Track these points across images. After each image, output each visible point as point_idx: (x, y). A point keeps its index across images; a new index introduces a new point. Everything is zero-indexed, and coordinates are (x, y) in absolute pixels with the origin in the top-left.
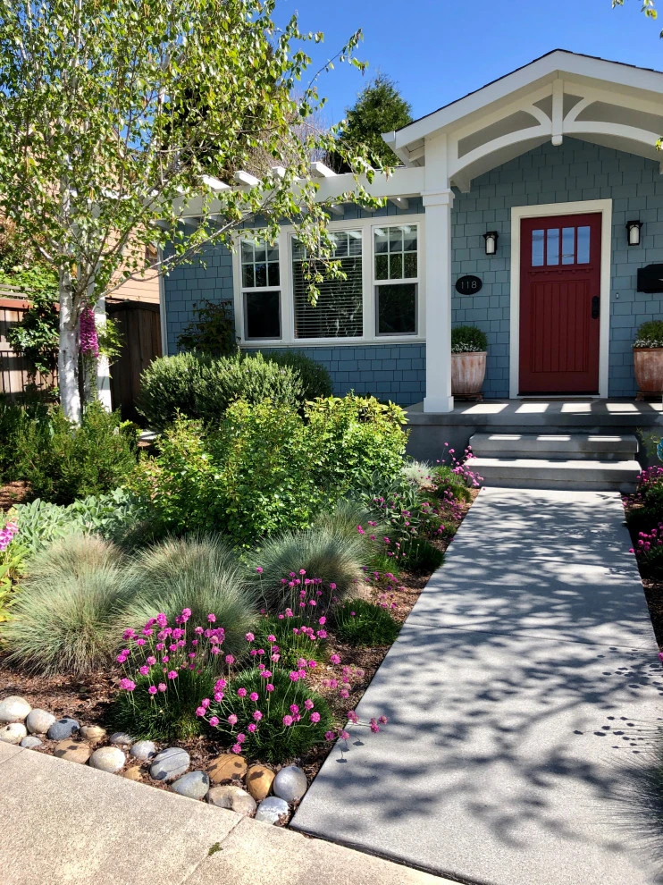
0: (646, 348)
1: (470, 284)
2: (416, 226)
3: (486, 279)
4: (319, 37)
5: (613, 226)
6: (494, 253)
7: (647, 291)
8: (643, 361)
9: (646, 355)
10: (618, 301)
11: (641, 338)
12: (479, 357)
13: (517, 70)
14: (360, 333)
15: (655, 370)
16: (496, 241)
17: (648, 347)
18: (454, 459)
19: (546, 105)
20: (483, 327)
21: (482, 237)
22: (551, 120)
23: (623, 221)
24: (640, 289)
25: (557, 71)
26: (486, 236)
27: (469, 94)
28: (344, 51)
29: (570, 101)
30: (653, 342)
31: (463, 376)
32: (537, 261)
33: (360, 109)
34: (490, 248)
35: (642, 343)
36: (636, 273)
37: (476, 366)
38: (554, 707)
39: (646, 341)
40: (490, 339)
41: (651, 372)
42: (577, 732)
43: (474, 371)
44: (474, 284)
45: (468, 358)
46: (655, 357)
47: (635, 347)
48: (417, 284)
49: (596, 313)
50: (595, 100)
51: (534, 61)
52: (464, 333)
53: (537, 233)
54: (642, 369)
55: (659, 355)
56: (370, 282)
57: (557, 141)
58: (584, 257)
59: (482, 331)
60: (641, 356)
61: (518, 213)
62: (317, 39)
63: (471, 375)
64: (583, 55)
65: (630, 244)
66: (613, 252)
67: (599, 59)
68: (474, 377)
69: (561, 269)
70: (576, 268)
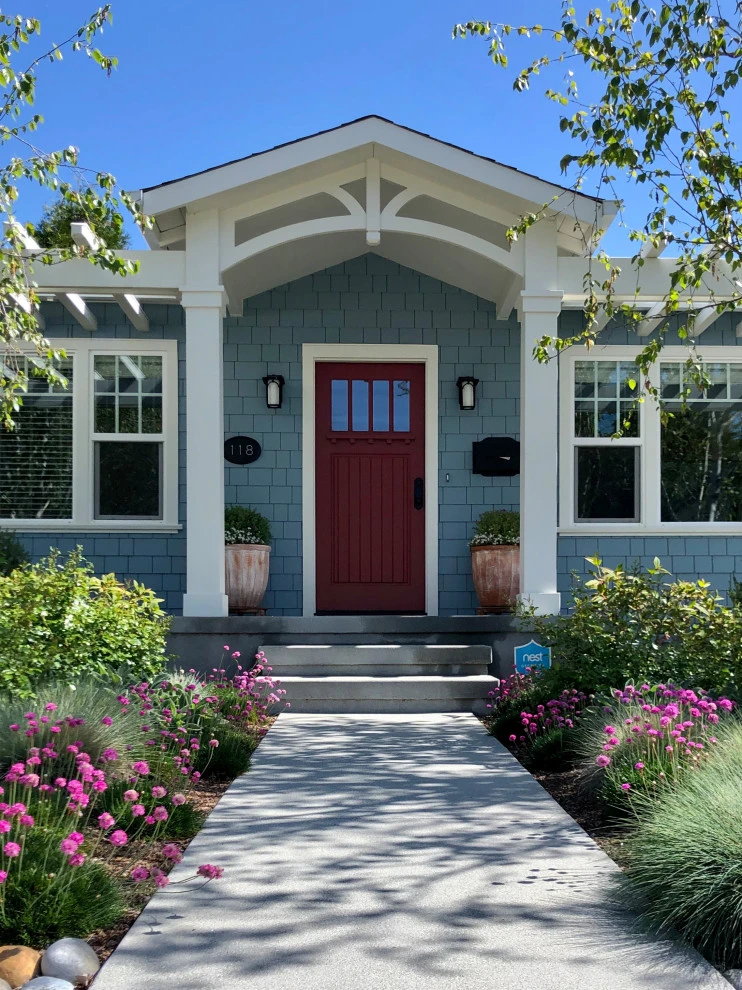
0: (488, 545)
1: (244, 449)
2: (160, 358)
3: (266, 443)
4: (34, 25)
5: (440, 382)
6: (279, 406)
7: (486, 473)
8: (484, 563)
9: (487, 554)
10: (449, 484)
11: (480, 532)
12: (260, 553)
13: (321, 133)
14: (69, 515)
15: (501, 575)
16: (281, 387)
17: (490, 543)
18: (240, 667)
19: (358, 189)
20: (265, 512)
21: (262, 383)
22: (365, 210)
23: (453, 377)
24: (476, 470)
25: (374, 145)
26: (266, 380)
27: (254, 155)
28: (80, 34)
29: (389, 191)
30: (496, 536)
31: (237, 578)
32: (339, 423)
33: (49, 229)
34: (273, 398)
35: (484, 538)
36: (471, 448)
37: (255, 565)
38: (456, 868)
39: (488, 535)
40: (275, 530)
41: (495, 578)
42: (495, 884)
43: (252, 572)
44: (250, 449)
45: (243, 552)
46: (499, 558)
47: (474, 545)
48: (162, 443)
49: (420, 502)
50: (421, 194)
51: (343, 125)
52: (237, 516)
53: (339, 386)
54: (484, 575)
55: (504, 555)
56: (85, 437)
57: (373, 238)
58: (403, 424)
59: (262, 515)
60: (482, 557)
61: (313, 353)
62: (29, 26)
63: (249, 578)
64: (406, 128)
65: (463, 408)
66: (440, 418)
67: (427, 136)
68: (253, 583)
69: (371, 437)
70: (392, 438)
